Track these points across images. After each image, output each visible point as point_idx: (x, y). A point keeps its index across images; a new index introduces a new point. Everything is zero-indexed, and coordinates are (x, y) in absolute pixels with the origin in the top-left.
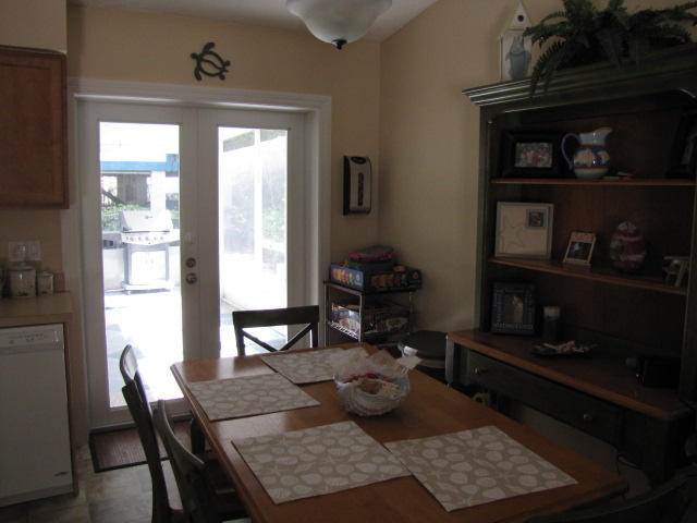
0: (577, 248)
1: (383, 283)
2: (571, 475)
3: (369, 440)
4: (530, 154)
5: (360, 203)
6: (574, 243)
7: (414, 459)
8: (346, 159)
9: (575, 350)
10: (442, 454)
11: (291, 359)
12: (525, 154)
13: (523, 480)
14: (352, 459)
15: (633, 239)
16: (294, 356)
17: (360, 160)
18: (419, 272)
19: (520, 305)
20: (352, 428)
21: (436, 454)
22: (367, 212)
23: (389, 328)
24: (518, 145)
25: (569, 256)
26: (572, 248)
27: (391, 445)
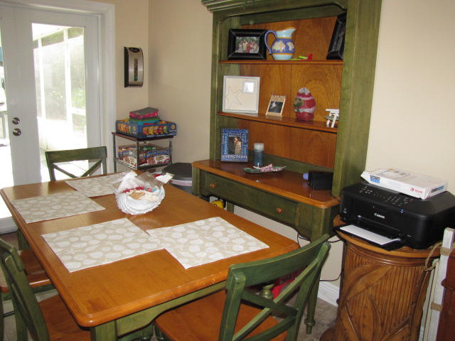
0: (274, 105)
1: (151, 132)
2: (266, 243)
3: (137, 229)
4: (245, 45)
5: (136, 79)
6: (272, 102)
7: (166, 239)
8: (125, 49)
9: (272, 170)
10: (184, 235)
11: (87, 181)
12: (242, 44)
13: (235, 248)
14: (124, 241)
15: (308, 99)
16: (90, 180)
17: (136, 50)
18: (175, 124)
19: (239, 143)
20: (125, 222)
21: (181, 235)
22: (140, 85)
23: (156, 162)
24: (237, 38)
25: (269, 111)
26: (271, 106)
27: (151, 232)
